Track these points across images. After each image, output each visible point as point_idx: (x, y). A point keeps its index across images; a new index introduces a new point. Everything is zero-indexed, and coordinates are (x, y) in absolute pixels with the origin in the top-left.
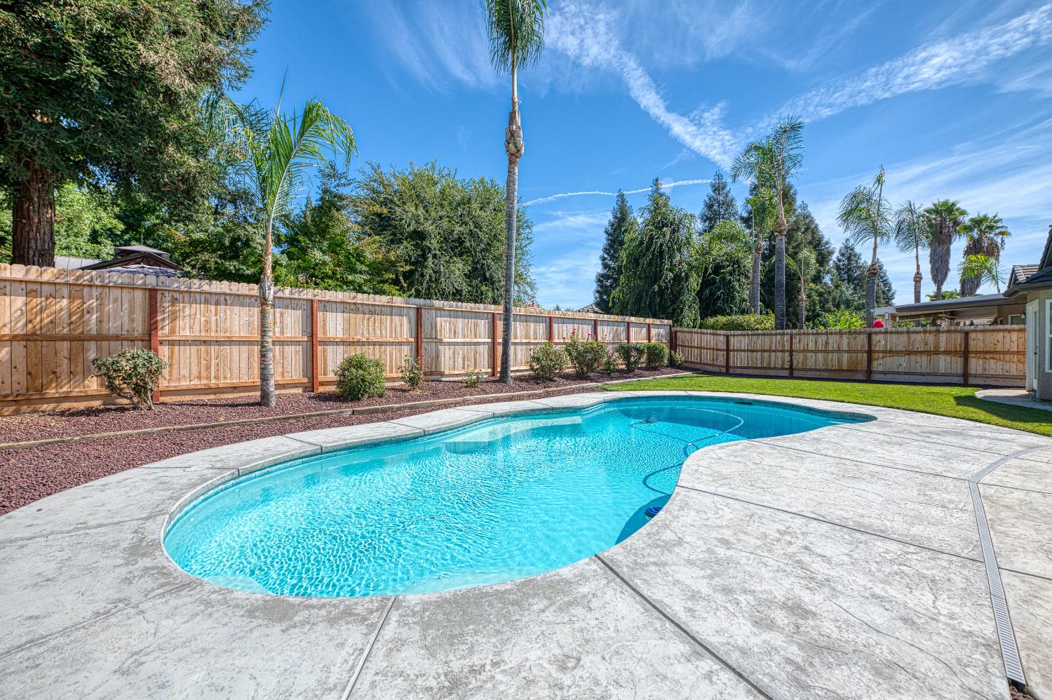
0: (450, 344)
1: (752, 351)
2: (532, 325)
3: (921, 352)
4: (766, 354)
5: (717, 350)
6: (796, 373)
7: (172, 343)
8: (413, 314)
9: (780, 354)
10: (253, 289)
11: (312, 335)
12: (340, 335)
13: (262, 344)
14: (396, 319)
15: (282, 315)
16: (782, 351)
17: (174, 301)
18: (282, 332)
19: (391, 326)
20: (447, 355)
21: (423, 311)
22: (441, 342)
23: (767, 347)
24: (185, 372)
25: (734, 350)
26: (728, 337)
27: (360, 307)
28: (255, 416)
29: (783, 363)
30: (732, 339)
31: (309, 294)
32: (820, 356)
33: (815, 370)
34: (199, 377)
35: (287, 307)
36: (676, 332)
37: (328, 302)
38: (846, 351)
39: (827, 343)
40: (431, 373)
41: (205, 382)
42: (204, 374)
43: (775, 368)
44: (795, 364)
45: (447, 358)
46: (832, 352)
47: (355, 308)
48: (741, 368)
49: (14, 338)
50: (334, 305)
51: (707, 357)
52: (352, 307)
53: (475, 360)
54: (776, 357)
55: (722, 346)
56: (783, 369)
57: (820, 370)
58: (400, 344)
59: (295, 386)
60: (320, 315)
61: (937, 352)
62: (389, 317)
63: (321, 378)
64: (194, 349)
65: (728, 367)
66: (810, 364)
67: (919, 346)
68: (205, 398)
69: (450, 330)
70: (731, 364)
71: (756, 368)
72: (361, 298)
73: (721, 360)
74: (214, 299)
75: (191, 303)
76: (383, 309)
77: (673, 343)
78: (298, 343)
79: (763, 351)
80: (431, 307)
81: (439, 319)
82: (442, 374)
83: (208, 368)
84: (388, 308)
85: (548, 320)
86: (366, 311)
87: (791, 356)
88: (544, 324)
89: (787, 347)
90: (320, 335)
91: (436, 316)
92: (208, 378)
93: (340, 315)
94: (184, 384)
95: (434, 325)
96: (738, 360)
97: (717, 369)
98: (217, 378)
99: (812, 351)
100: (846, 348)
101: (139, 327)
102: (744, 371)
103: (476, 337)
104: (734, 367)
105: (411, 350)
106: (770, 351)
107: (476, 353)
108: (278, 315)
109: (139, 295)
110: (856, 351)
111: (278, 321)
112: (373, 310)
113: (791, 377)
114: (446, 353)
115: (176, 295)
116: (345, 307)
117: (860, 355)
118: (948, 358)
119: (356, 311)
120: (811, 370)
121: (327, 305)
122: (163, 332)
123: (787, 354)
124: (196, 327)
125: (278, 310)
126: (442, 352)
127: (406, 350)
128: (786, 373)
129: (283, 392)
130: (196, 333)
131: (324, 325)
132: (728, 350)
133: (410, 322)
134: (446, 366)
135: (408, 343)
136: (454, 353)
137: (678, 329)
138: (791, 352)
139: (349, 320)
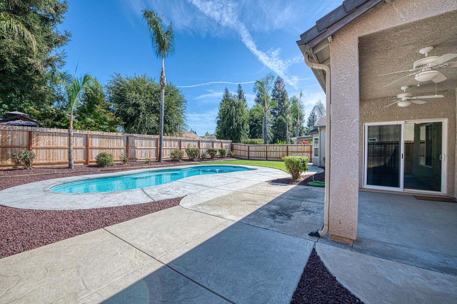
0: (140, 149)
1: (256, 151)
2: (173, 142)
3: (300, 152)
4: (260, 153)
5: (246, 151)
6: (268, 159)
7: (37, 149)
8: (125, 139)
9: (263, 152)
10: (66, 131)
11: (87, 146)
12: (97, 146)
13: (69, 149)
14: (119, 140)
15: (76, 139)
16: (264, 151)
17: (38, 135)
18: (76, 145)
19: (117, 143)
20: (139, 153)
21: (129, 138)
22: (136, 148)
23: (260, 150)
24: (41, 158)
25: (251, 151)
26: (249, 146)
27: (105, 136)
28: (67, 171)
29: (264, 156)
30: (250, 147)
31: (85, 132)
32: (275, 153)
33: (273, 158)
34: (46, 160)
35: (78, 137)
36: (233, 145)
37: (93, 135)
38: (282, 152)
39: (276, 149)
40: (132, 159)
41: (48, 161)
42: (48, 158)
43: (262, 157)
44: (268, 156)
45: (139, 154)
46: (278, 152)
47: (103, 137)
48: (253, 157)
50: (95, 136)
51: (242, 153)
52: (102, 136)
53: (150, 154)
54: (263, 154)
55: (247, 150)
56: (264, 157)
57: (275, 158)
58: (120, 149)
59: (81, 162)
60: (90, 139)
61: (304, 152)
62: (116, 140)
63: (90, 160)
64: (45, 150)
65: (249, 157)
66: (272, 156)
67: (300, 150)
68: (49, 166)
69: (140, 144)
70: (250, 156)
71: (257, 157)
72: (105, 133)
73: (247, 155)
74: (51, 134)
75: (43, 136)
76: (114, 137)
77: (232, 149)
78: (82, 148)
79: (259, 151)
80: (133, 136)
81: (135, 141)
82: (137, 159)
83: (49, 156)
84: (116, 137)
85: (179, 140)
86: (107, 138)
87: (267, 153)
88: (178, 142)
89: (265, 150)
90: (90, 146)
91: (134, 139)
92: (50, 160)
93: (97, 139)
94: (41, 162)
95: (133, 142)
96: (252, 154)
97: (245, 158)
98: (52, 160)
99: (272, 152)
100: (281, 150)
101: (26, 143)
102: (254, 158)
103: (150, 147)
104: (251, 157)
105: (124, 151)
106: (261, 151)
107: (150, 152)
108: (74, 139)
109: (25, 133)
110: (284, 152)
111: (75, 141)
112: (110, 138)
113: (267, 160)
115: (38, 133)
116: (100, 137)
117: (285, 153)
118: (307, 153)
120: (272, 158)
121: (92, 136)
122: (34, 145)
123: (265, 152)
124: (45, 143)
125: (74, 138)
126: (137, 152)
127: (122, 151)
128: (265, 159)
129: (76, 164)
130: (45, 146)
131: (92, 142)
132: (249, 151)
133: (124, 141)
134: (138, 156)
135: (123, 149)
136: (141, 152)
137: (234, 143)
138: (267, 151)
139: (101, 141)
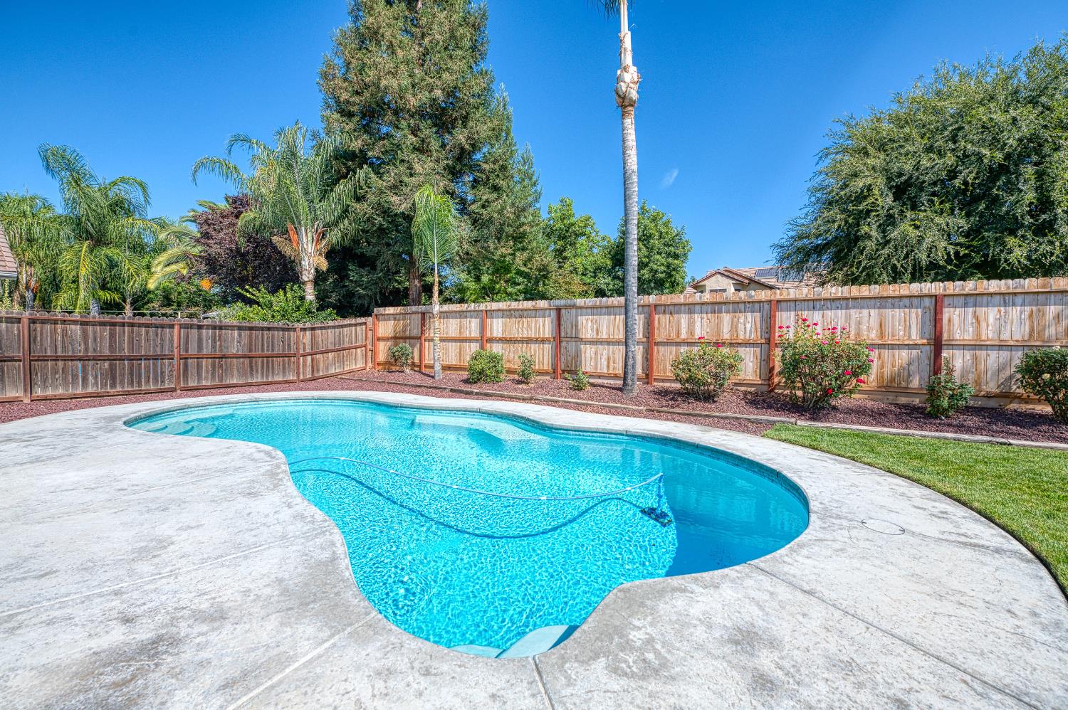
0: (592, 342)
7: (428, 341)
8: (554, 313)
11: (483, 335)
12: (500, 336)
14: (540, 320)
15: (470, 322)
17: (429, 318)
19: (535, 326)
20: (588, 355)
21: (563, 311)
22: (578, 339)
27: (513, 312)
31: (481, 306)
35: (472, 317)
37: (493, 311)
45: (589, 357)
47: (510, 314)
49: (391, 338)
50: (497, 313)
52: (508, 313)
58: (543, 341)
60: (488, 320)
62: (534, 319)
69: (593, 328)
72: (514, 305)
76: (530, 312)
78: (477, 341)
80: (574, 306)
81: (580, 318)
84: (534, 312)
86: (518, 315)
88: (758, 315)
90: (487, 335)
91: (578, 315)
93: (500, 320)
94: (432, 363)
95: (574, 323)
105: (552, 348)
108: (468, 322)
111: (468, 326)
112: (522, 314)
114: (588, 352)
116: (504, 313)
119: (509, 316)
121: (491, 314)
122: (426, 335)
125: (468, 319)
126: (583, 350)
127: (547, 347)
131: (491, 327)
133: (551, 322)
134: (587, 365)
135: (550, 340)
136: (596, 353)
139: (506, 324)
